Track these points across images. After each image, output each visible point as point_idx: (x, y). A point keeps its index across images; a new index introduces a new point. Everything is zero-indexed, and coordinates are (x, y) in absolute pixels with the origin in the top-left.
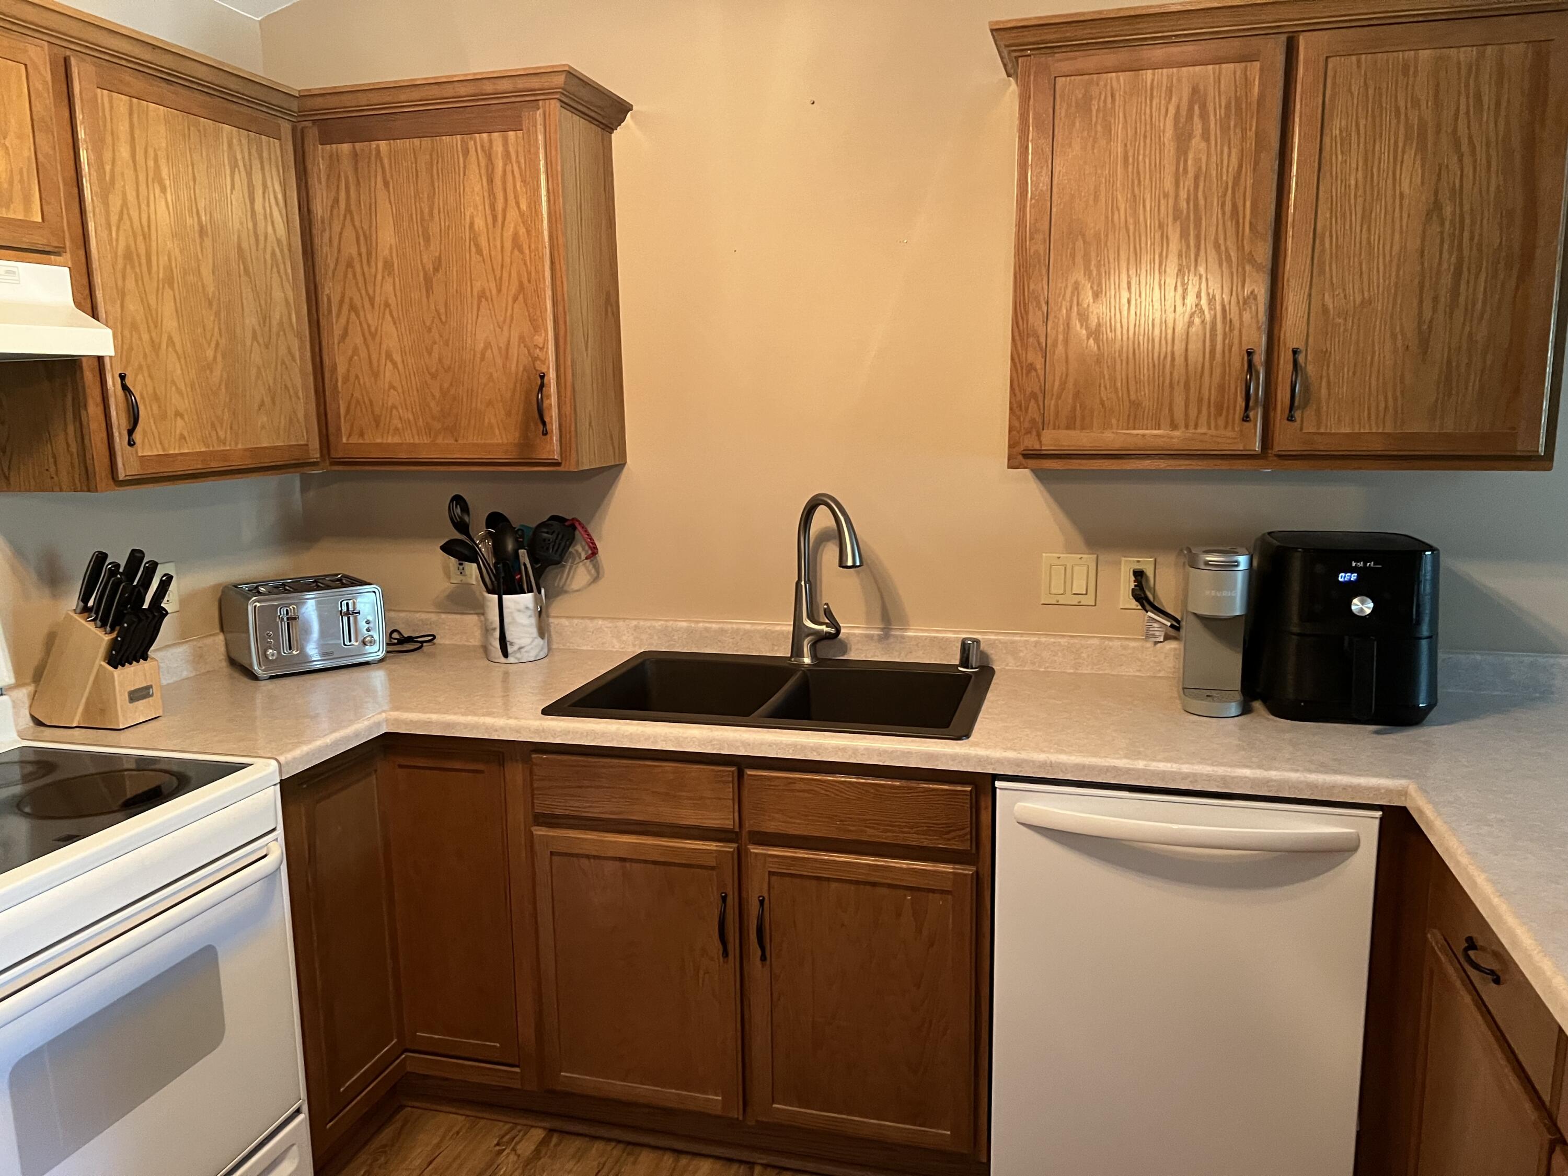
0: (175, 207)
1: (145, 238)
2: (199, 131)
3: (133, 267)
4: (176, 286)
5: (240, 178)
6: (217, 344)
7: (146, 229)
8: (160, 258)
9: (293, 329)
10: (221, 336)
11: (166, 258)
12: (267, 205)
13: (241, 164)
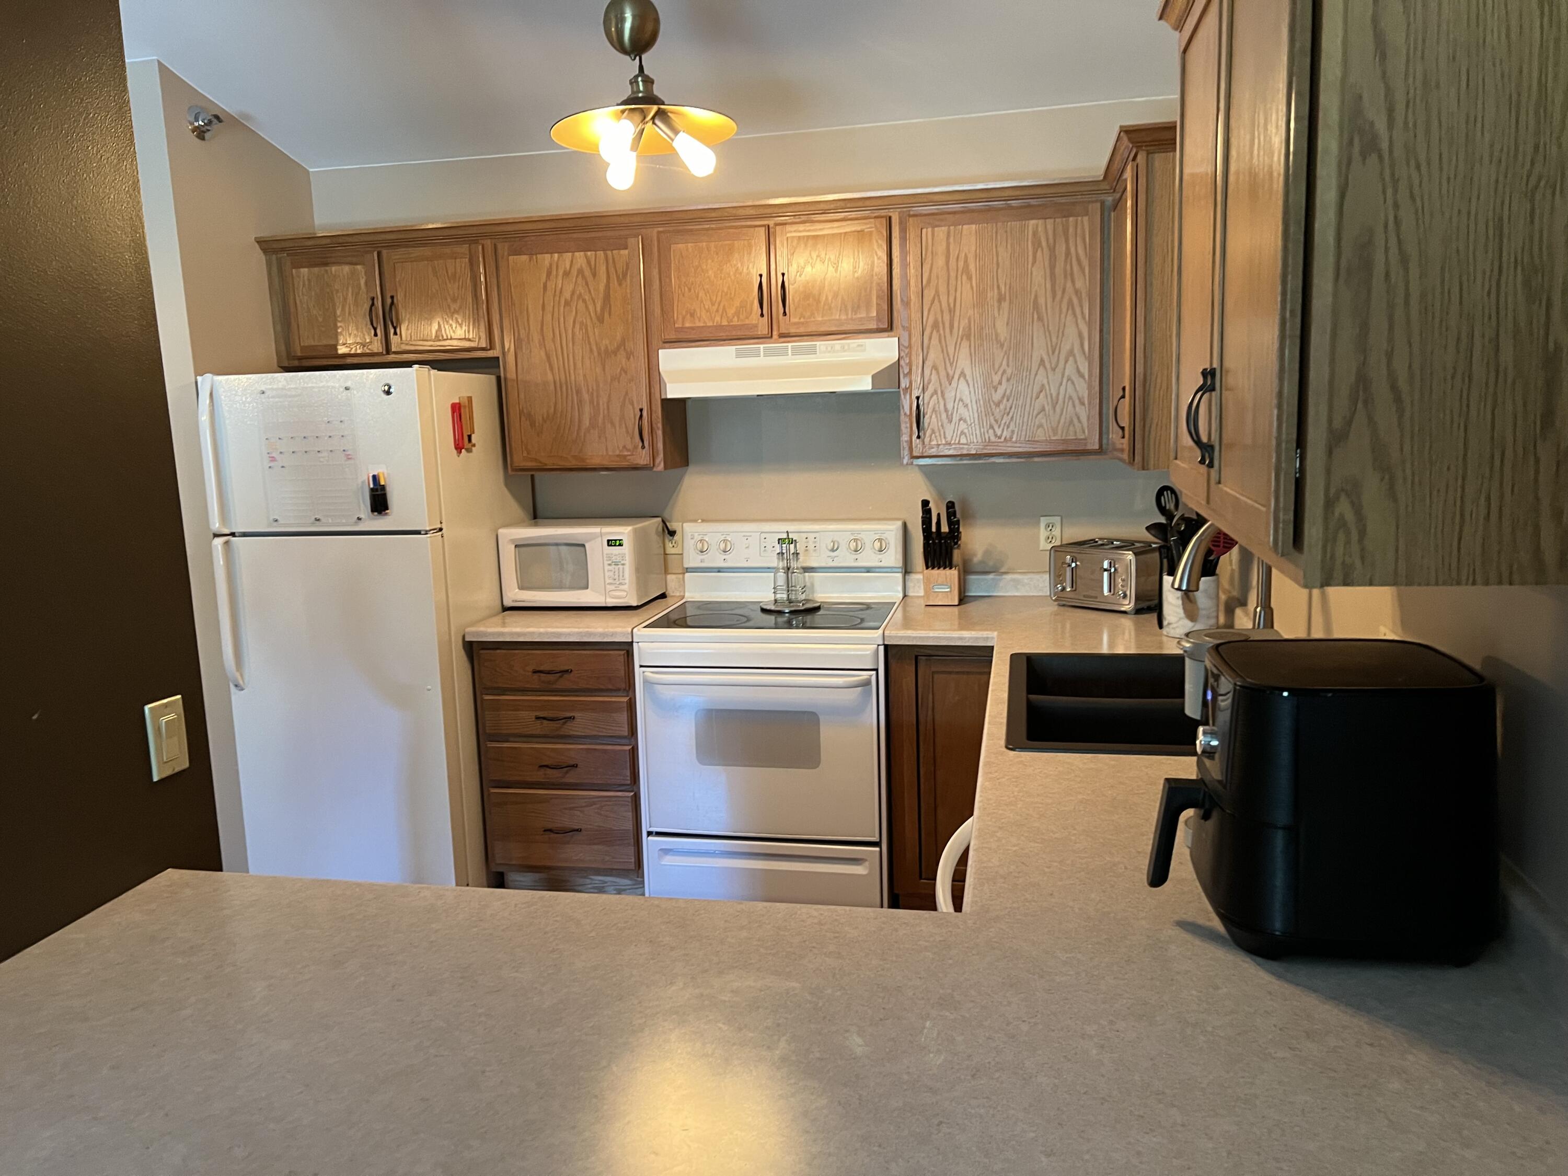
0: (978, 286)
1: (950, 311)
2: (1006, 232)
3: (938, 331)
4: (972, 338)
5: (1043, 256)
6: (1004, 372)
7: (952, 305)
8: (961, 321)
9: (1084, 353)
10: (1008, 366)
11: (967, 321)
12: (1068, 267)
13: (1044, 244)
